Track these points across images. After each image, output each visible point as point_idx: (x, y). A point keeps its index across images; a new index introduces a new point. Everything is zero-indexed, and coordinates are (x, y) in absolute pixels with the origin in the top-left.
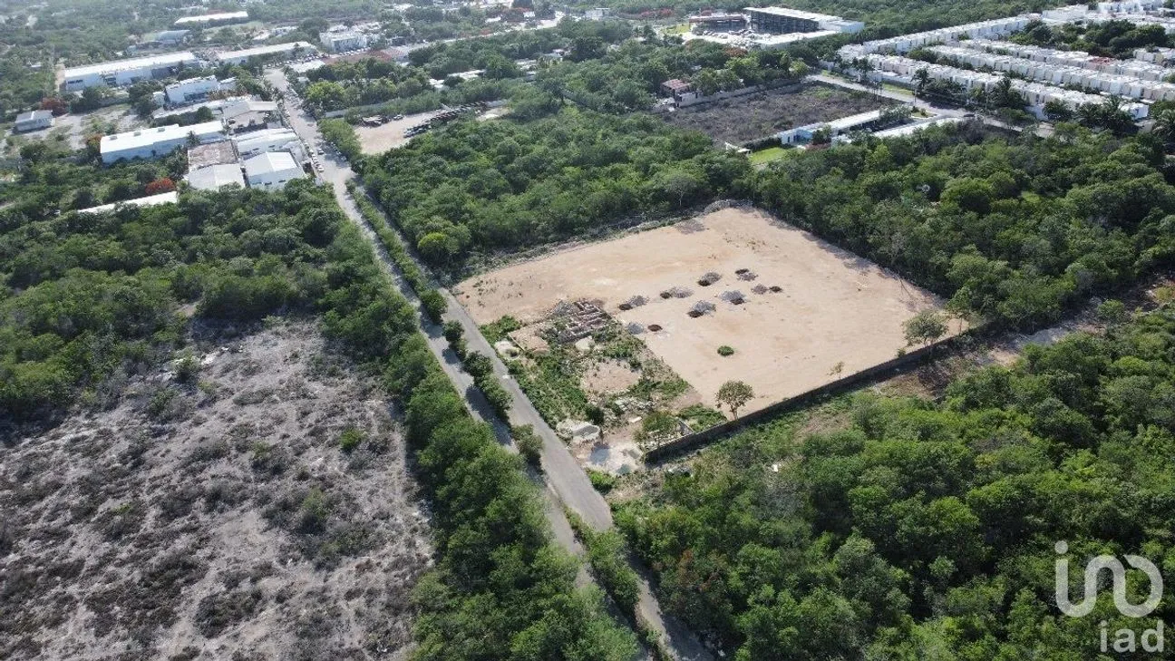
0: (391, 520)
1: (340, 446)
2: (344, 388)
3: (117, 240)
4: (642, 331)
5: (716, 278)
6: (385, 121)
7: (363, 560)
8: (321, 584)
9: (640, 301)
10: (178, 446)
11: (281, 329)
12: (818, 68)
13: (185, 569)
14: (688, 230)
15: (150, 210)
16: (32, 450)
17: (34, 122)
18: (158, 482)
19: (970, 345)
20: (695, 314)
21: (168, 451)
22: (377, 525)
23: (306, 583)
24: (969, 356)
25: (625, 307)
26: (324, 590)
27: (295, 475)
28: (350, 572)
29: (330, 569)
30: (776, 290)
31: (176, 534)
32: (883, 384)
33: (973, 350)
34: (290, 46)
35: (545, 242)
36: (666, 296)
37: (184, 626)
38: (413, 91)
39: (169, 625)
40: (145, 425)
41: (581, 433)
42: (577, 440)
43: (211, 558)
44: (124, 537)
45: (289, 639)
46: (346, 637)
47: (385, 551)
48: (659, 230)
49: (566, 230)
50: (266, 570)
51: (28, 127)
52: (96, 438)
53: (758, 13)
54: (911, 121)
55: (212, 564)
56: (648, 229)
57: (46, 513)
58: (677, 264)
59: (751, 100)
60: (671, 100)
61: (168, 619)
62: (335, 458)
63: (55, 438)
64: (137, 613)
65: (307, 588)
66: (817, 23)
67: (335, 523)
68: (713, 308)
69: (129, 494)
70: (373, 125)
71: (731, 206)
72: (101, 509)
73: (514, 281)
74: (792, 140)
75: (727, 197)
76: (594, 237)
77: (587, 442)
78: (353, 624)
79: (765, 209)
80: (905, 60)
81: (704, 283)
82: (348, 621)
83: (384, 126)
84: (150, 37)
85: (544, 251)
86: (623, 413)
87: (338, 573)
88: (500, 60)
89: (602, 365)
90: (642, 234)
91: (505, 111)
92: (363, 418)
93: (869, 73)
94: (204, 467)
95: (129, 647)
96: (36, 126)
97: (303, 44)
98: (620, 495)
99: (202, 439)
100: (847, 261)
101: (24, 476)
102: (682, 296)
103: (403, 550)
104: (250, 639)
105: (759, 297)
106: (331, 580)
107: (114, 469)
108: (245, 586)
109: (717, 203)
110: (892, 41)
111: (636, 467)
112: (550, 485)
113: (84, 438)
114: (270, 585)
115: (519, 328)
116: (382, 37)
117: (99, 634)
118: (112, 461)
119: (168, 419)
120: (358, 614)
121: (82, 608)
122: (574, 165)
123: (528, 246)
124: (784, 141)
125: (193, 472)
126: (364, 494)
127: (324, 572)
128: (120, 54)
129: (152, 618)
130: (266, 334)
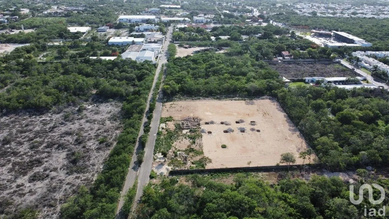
0: (94, 167)
1: (100, 141)
2: (114, 125)
3: (92, 67)
4: (205, 132)
5: (242, 121)
6: (190, 47)
7: (78, 175)
8: (64, 178)
9: (212, 123)
10: (63, 129)
11: (113, 103)
12: (343, 57)
13: (39, 162)
14: (247, 104)
15: (105, 60)
16: (33, 119)
17: (103, 29)
18: (52, 137)
19: (306, 169)
20: (226, 132)
21: (61, 129)
22: (89, 167)
23: (61, 176)
24: (303, 173)
25: (207, 123)
26: (64, 180)
27: (82, 146)
28: (73, 177)
29: (69, 175)
30: (258, 131)
31: (45, 152)
32: (264, 173)
33: (306, 171)
34: (182, 19)
35: (201, 96)
36: (222, 123)
37: (27, 177)
38: (204, 39)
39: (24, 176)
40: (62, 121)
41: (160, 158)
42: (158, 160)
43: (46, 162)
44: (33, 149)
45: (45, 190)
46: (57, 195)
47: (86, 175)
48: (239, 101)
49: (210, 94)
50: (55, 170)
51: (101, 31)
52: (49, 121)
53: (336, 33)
54: (361, 84)
55: (45, 163)
56: (236, 100)
57: (23, 137)
58: (235, 114)
59: (309, 64)
60: (281, 58)
61: (25, 174)
62: (96, 144)
63: (40, 118)
64: (20, 170)
65: (60, 178)
66: (354, 41)
67: (81, 163)
68: (233, 131)
69: (44, 138)
70: (186, 48)
71: (269, 99)
72: (34, 140)
73: (182, 106)
74: (310, 81)
75: (270, 96)
76: (218, 98)
77: (160, 162)
78: (62, 192)
79: (279, 103)
80: (375, 61)
81: (237, 122)
82: (62, 191)
83: (189, 49)
84: (150, 10)
85: (199, 99)
86: (177, 156)
87: (70, 177)
88: (237, 34)
89: (184, 139)
90: (233, 101)
91: (226, 51)
92: (112, 135)
93: (359, 63)
94: (65, 136)
95: (11, 178)
96: (103, 30)
97: (187, 19)
98: (154, 181)
99: (71, 129)
100: (291, 128)
101: (27, 126)
102: (227, 125)
103: (90, 176)
104: (37, 186)
105: (251, 132)
106: (67, 178)
107: (46, 130)
108: (47, 172)
109: (264, 97)
110: (377, 52)
111: (166, 174)
112: (138, 171)
113: (46, 120)
114: (53, 174)
115: (171, 121)
116: (211, 20)
117: (9, 172)
118: (47, 128)
119: (68, 121)
120: (65, 190)
121: (11, 164)
122: (229, 73)
123: (195, 96)
124: (307, 81)
125: (61, 137)
126: (94, 157)
127: (67, 175)
128: (138, 13)
129: (22, 172)
130: (109, 104)
